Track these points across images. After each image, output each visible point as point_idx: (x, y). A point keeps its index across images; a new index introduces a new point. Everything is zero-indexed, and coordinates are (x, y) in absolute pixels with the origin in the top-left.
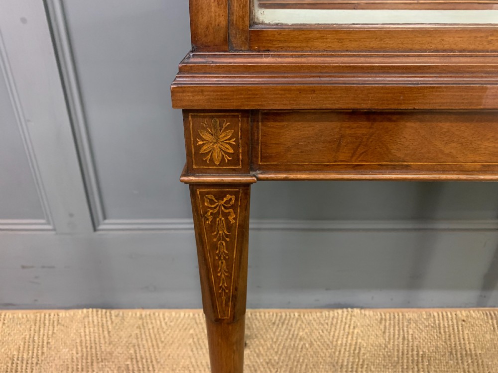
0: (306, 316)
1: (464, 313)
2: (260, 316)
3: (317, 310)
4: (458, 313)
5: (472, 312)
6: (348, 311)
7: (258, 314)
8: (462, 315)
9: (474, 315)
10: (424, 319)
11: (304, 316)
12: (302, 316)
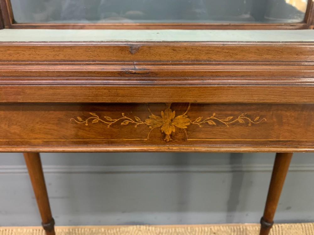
0: (109, 231)
1: (216, 228)
2: (78, 230)
3: (117, 226)
4: (212, 227)
5: (221, 227)
6: (137, 227)
7: (77, 230)
8: (214, 229)
9: (222, 229)
10: (189, 232)
11: (108, 230)
12: (106, 231)
